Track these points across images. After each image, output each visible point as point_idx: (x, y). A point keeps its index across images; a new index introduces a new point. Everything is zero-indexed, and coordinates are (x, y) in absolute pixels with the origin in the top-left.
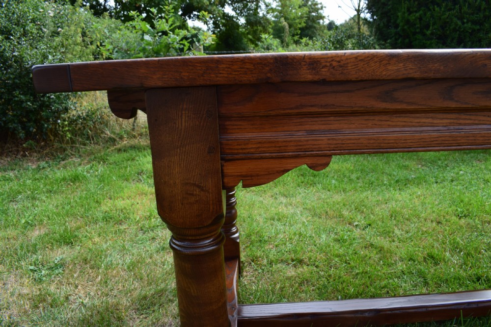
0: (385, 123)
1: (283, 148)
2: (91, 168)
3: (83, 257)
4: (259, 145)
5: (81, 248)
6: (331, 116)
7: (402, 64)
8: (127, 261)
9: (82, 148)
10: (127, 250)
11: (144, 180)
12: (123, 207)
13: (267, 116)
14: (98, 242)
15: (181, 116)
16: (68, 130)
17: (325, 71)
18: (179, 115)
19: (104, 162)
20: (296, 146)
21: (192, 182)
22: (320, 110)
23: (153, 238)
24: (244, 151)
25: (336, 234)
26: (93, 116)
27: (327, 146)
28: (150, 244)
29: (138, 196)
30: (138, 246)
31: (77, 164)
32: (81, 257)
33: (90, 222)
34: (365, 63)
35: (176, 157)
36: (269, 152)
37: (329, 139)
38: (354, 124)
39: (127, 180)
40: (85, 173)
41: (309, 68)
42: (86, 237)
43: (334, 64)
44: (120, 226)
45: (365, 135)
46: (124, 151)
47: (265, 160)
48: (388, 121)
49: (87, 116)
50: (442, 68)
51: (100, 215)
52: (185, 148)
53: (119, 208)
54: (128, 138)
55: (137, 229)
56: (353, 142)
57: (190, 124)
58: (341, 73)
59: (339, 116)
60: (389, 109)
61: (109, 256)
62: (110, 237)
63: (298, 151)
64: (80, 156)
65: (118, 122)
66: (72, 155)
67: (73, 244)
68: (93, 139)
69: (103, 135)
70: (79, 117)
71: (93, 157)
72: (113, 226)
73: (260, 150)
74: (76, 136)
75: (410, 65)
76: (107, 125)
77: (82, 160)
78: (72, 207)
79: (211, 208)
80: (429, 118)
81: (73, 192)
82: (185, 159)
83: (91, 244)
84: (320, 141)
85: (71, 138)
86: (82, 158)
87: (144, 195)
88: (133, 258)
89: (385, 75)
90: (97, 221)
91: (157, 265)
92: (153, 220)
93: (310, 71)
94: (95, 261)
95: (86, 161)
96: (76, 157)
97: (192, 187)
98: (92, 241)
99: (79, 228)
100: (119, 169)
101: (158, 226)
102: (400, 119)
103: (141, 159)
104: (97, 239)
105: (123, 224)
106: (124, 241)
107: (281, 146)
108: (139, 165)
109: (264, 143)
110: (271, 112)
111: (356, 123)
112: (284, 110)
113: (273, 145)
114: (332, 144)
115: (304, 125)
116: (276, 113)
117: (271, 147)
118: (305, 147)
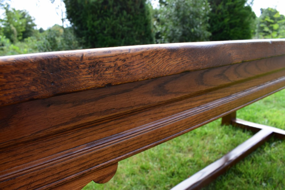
0: (159, 114)
4: (30, 181)
7: (180, 58)
13: (35, 140)
17: (110, 74)
20: (79, 166)
22: (101, 117)
27: (112, 154)
34: (150, 60)
37: (114, 147)
38: (133, 123)
41: (90, 72)
43: (119, 63)
45: (146, 132)
48: (161, 112)
50: (207, 59)
56: (136, 142)
58: (128, 74)
59: (120, 119)
60: (162, 102)
73: (33, 185)
75: (186, 59)
80: (188, 102)
84: (104, 152)
89: (168, 71)
93: (92, 75)
102: (170, 108)
107: (60, 172)
109: (37, 175)
110: (40, 134)
111: (135, 121)
112: (57, 128)
113: (50, 174)
114: (118, 151)
115: (83, 138)
116: (47, 133)
117: (47, 177)
118: (90, 163)
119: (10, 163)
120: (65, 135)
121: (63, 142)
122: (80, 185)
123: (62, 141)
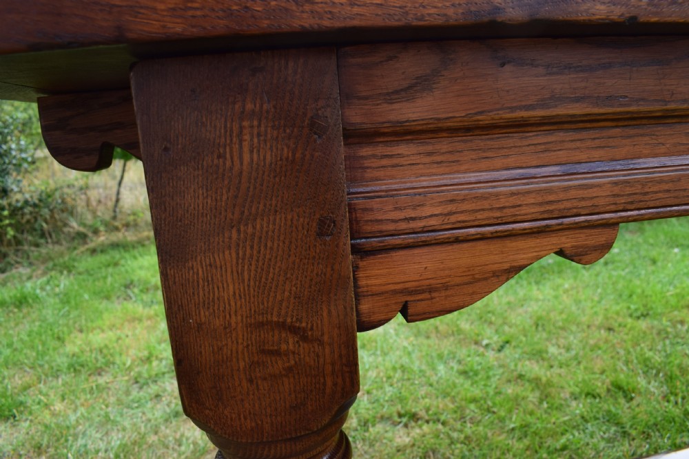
1: (508, 212)
2: (48, 282)
3: (33, 442)
4: (450, 208)
5: (30, 426)
6: (617, 127)
8: (113, 444)
9: (33, 251)
10: (113, 421)
11: (136, 295)
12: (102, 345)
14: (60, 411)
15: (240, 133)
16: (10, 225)
18: (231, 131)
19: (70, 272)
20: (541, 204)
21: (275, 319)
23: (157, 396)
24: (413, 225)
25: (459, 362)
26: (50, 200)
27: (612, 200)
28: (153, 408)
29: (126, 324)
30: (131, 412)
31: (24, 278)
32: (30, 443)
33: (46, 375)
35: (227, 252)
36: (476, 223)
37: (616, 183)
38: (663, 144)
39: (108, 298)
40: (38, 291)
42: (39, 403)
44: (99, 378)
46: (102, 251)
47: (465, 245)
49: (40, 200)
51: (62, 361)
52: (254, 228)
53: (96, 346)
54: (106, 231)
55: (128, 381)
56: (666, 187)
57: (265, 159)
61: (81, 436)
62: (82, 400)
63: (546, 216)
64: (31, 264)
65: (91, 208)
66: (17, 262)
67: (17, 418)
68: (51, 236)
69: (66, 230)
70: (26, 202)
71: (50, 264)
72: (87, 380)
73: (453, 219)
74: (22, 232)
76: (71, 214)
77: (34, 271)
78: (16, 350)
79: (329, 383)
81: (17, 325)
82: (255, 258)
83: (48, 417)
84: (595, 189)
85: (15, 237)
86: (34, 267)
87: (137, 322)
88: (124, 437)
90: (59, 373)
91: (167, 448)
92: (155, 363)
94: (56, 448)
95: (39, 272)
96: (23, 266)
97: (276, 332)
98: (50, 410)
99: (26, 388)
100: (94, 281)
101: (164, 374)
103: (129, 262)
104: (58, 406)
105: (103, 373)
106: (107, 406)
107: (504, 208)
108: (127, 272)
109: (463, 200)
110: (480, 117)
111: (668, 142)
112: (512, 112)
113: (486, 204)
114: (623, 196)
115: (555, 151)
116: (493, 119)
117: (479, 210)
118: (562, 207)
119: (420, 166)
120: (521, 134)
121: (517, 149)
122: (537, 249)
123: (515, 147)
